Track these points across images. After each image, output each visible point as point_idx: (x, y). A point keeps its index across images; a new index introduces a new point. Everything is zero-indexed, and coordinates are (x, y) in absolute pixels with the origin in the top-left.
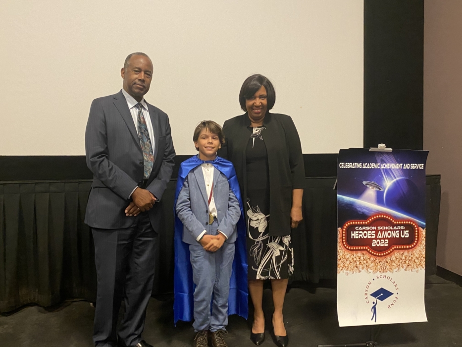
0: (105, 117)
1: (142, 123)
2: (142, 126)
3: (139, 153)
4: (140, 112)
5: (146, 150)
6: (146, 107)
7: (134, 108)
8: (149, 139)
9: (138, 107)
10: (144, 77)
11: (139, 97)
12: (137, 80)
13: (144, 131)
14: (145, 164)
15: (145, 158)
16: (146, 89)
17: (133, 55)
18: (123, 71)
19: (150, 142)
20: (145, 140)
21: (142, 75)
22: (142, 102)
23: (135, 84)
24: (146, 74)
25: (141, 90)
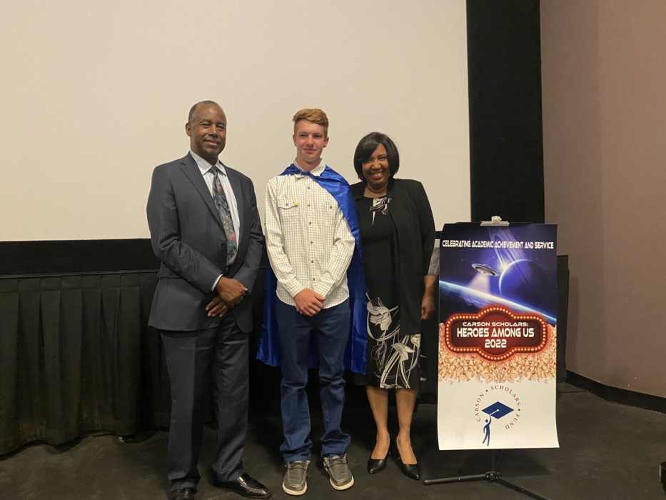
2: (219, 197)
3: (220, 232)
7: (208, 174)
9: (212, 172)
10: (217, 131)
11: (212, 159)
12: (207, 136)
13: (222, 202)
16: (220, 146)
17: (199, 106)
18: (189, 127)
22: (217, 165)
23: (205, 140)
24: (219, 127)
25: (214, 148)
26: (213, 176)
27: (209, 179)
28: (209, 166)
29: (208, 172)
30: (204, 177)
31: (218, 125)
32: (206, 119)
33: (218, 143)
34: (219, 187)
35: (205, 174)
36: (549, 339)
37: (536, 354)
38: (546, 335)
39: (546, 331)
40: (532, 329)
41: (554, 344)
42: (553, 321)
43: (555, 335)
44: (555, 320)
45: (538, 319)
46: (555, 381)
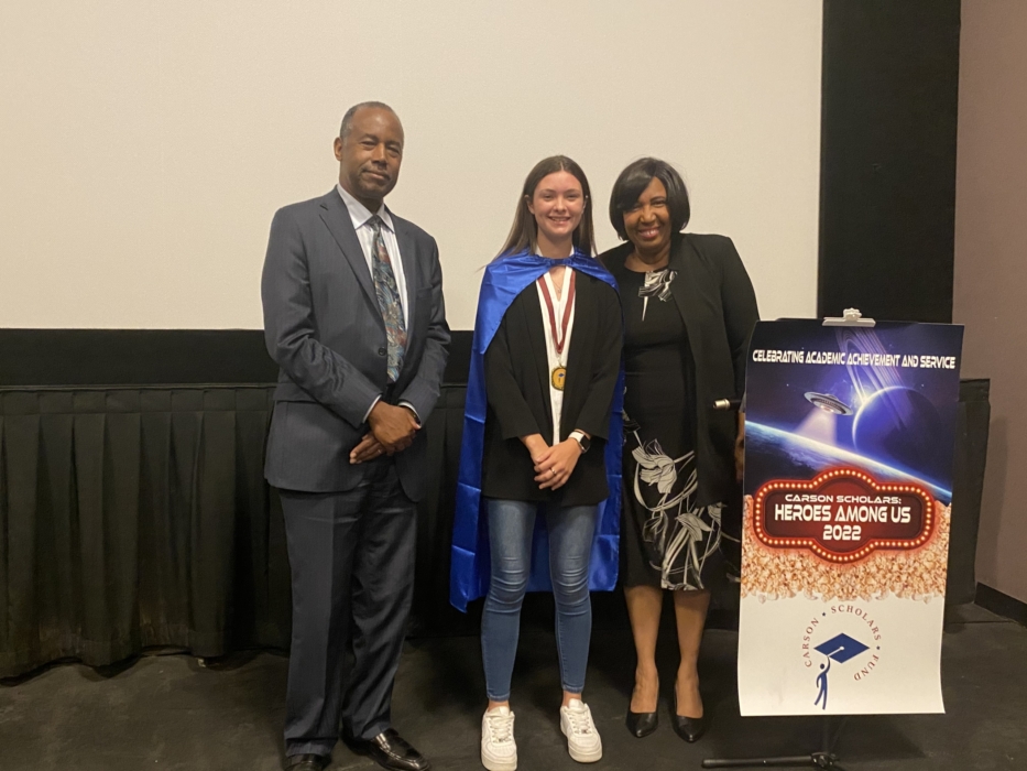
0: (304, 248)
1: (382, 261)
2: (382, 268)
3: (378, 327)
4: (378, 236)
5: (390, 322)
6: (390, 224)
7: (364, 228)
8: (398, 296)
9: (372, 226)
10: (386, 155)
11: (373, 201)
12: (369, 163)
13: (387, 279)
14: (389, 352)
15: (389, 338)
16: (389, 182)
17: (360, 109)
18: (339, 145)
19: (399, 304)
20: (389, 298)
21: (381, 152)
22: (381, 213)
23: (365, 170)
24: (390, 148)
25: (379, 182)
26: (372, 232)
27: (365, 236)
28: (368, 215)
29: (364, 224)
30: (358, 232)
31: (388, 145)
32: (370, 132)
33: (386, 176)
34: (381, 253)
35: (360, 227)
36: (937, 527)
37: (912, 553)
38: (932, 519)
39: (933, 513)
40: (908, 509)
41: (946, 536)
42: (946, 496)
43: (948, 521)
44: (950, 494)
45: (919, 491)
46: (943, 601)
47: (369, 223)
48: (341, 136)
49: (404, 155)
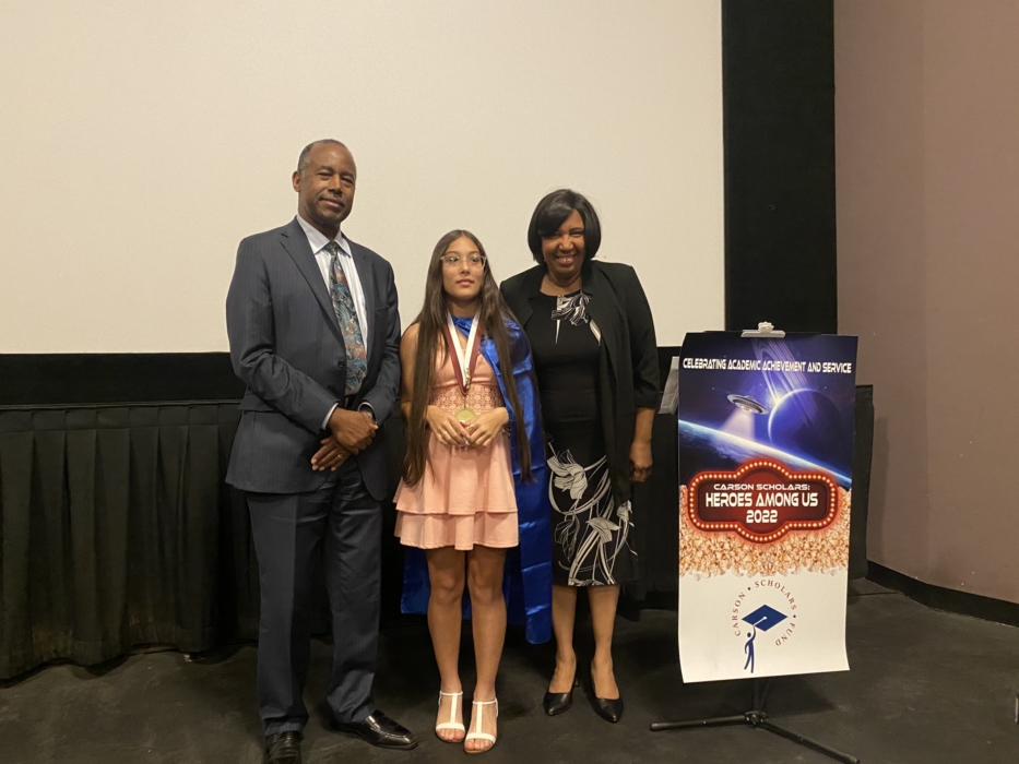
0: (267, 273)
1: (340, 282)
2: (340, 288)
3: (337, 344)
4: (335, 260)
5: (349, 338)
6: (346, 248)
7: (322, 253)
8: (355, 313)
9: (329, 251)
10: (341, 184)
11: (330, 228)
12: (326, 191)
13: (344, 298)
14: (349, 365)
15: (348, 353)
16: (345, 209)
18: (297, 178)
19: (357, 320)
20: (346, 316)
21: (336, 182)
22: (338, 239)
23: (322, 199)
24: (344, 179)
25: (336, 210)
26: (330, 257)
27: (323, 261)
28: (326, 241)
29: (322, 249)
30: (316, 257)
31: (342, 176)
32: (326, 165)
33: (341, 204)
34: (339, 275)
35: (318, 252)
36: (840, 509)
37: (820, 532)
38: (836, 503)
39: (836, 498)
40: (815, 495)
41: (847, 517)
42: (847, 483)
43: (849, 504)
44: (850, 480)
45: (824, 478)
46: (847, 573)
47: (326, 248)
48: (299, 170)
49: (357, 186)
